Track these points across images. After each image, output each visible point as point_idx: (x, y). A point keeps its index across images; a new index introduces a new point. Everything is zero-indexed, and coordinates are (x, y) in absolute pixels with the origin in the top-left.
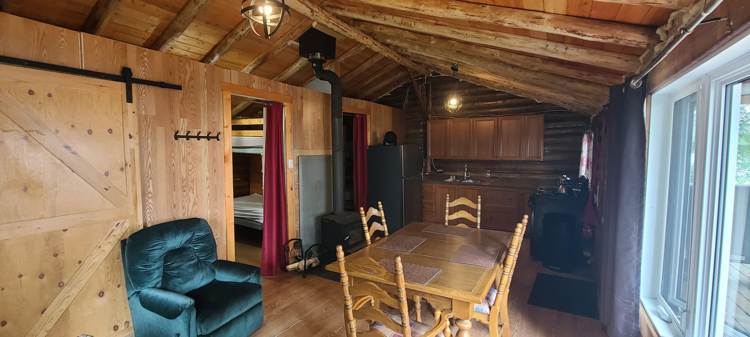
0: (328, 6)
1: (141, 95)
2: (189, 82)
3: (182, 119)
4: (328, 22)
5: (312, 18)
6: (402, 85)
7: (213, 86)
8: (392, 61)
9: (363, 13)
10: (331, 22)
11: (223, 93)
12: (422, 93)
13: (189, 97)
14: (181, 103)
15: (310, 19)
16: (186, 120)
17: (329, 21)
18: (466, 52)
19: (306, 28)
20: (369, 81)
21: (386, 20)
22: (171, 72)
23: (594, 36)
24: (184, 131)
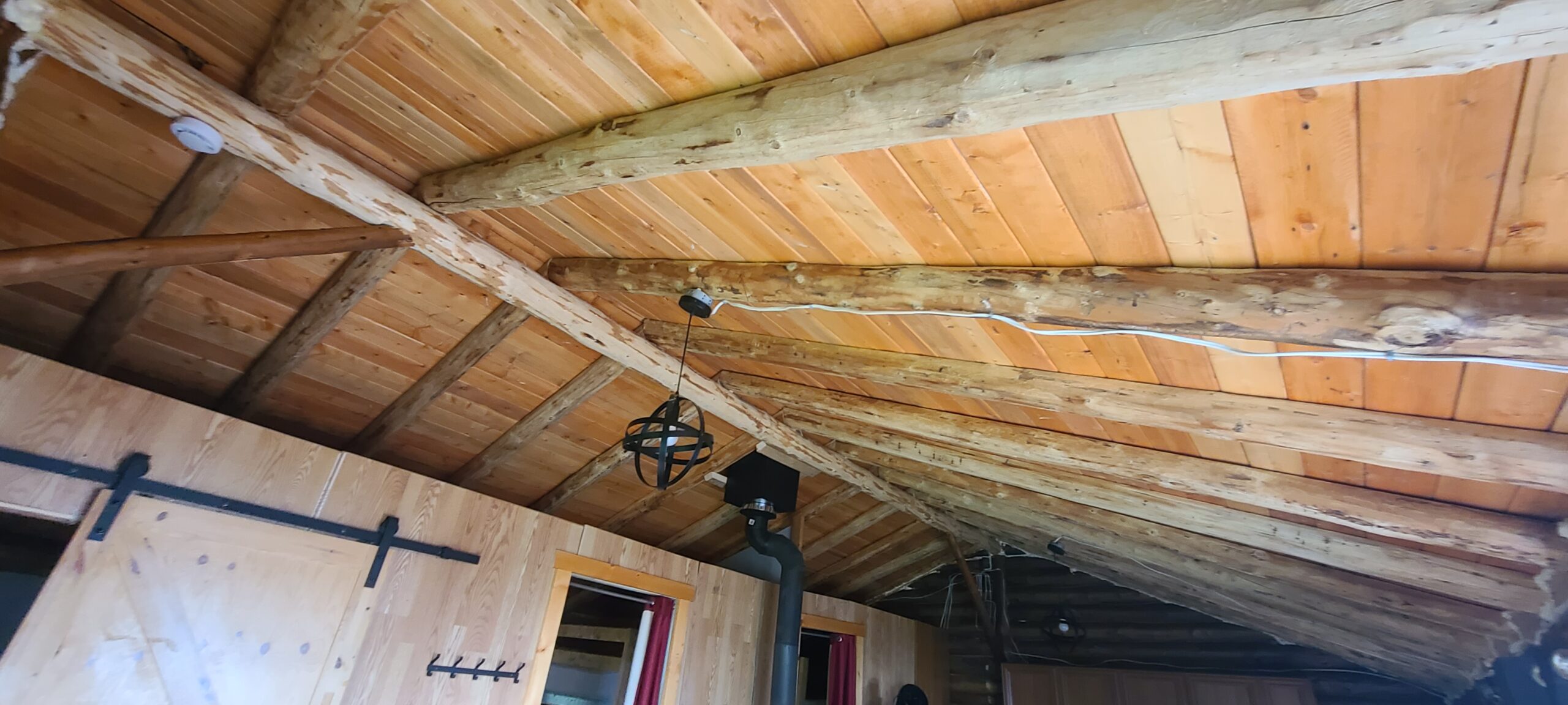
0: (790, 416)
1: (398, 570)
2: (498, 547)
3: (457, 627)
4: (786, 445)
5: (757, 436)
6: (937, 570)
7: (542, 557)
8: (915, 519)
9: (856, 433)
10: (792, 445)
11: (555, 572)
12: (984, 591)
13: (487, 580)
14: (468, 592)
15: (751, 437)
16: (464, 629)
17: (789, 443)
18: (1079, 521)
19: (744, 451)
20: (865, 557)
21: (901, 449)
22: (471, 525)
23: (1395, 529)
24: (452, 656)
